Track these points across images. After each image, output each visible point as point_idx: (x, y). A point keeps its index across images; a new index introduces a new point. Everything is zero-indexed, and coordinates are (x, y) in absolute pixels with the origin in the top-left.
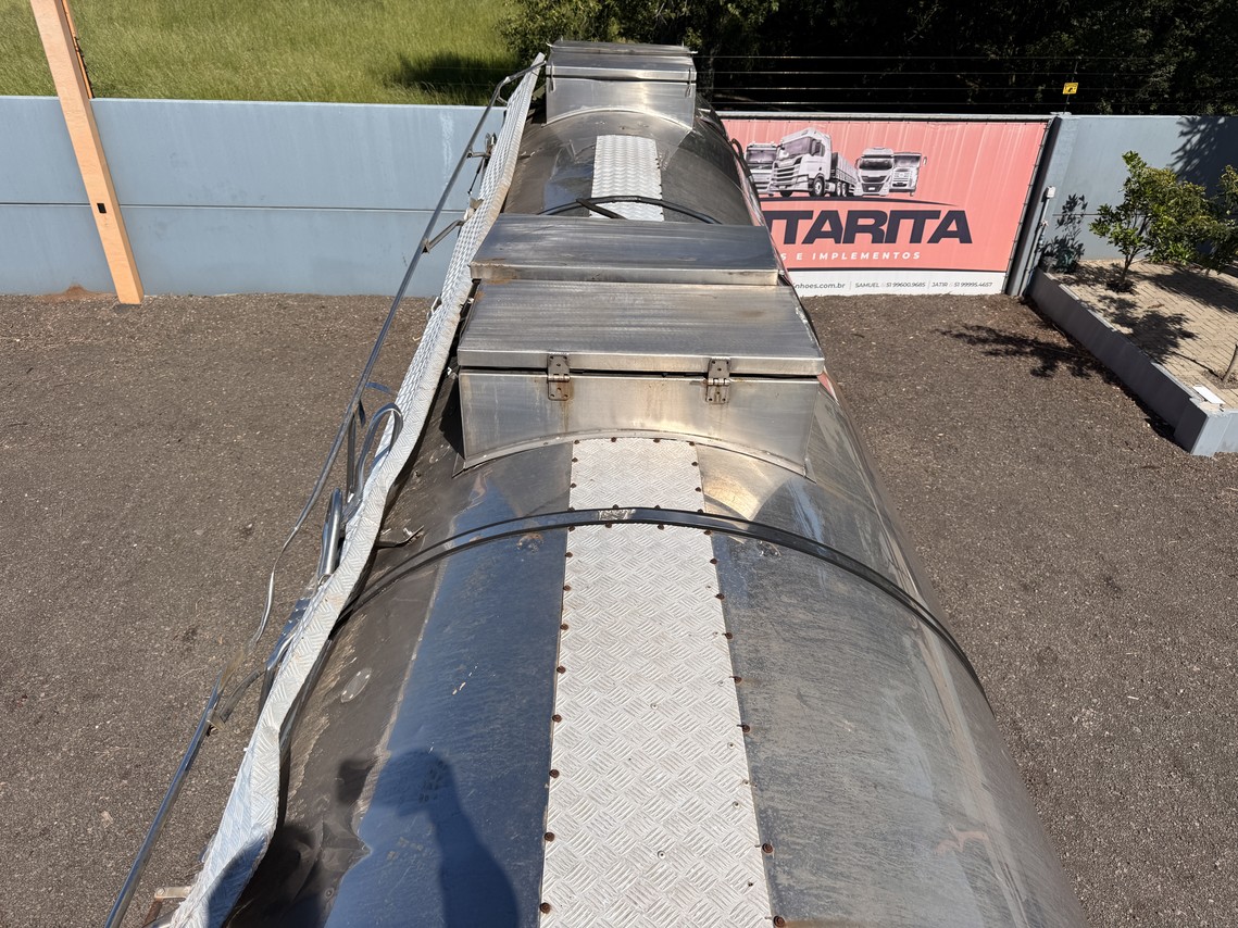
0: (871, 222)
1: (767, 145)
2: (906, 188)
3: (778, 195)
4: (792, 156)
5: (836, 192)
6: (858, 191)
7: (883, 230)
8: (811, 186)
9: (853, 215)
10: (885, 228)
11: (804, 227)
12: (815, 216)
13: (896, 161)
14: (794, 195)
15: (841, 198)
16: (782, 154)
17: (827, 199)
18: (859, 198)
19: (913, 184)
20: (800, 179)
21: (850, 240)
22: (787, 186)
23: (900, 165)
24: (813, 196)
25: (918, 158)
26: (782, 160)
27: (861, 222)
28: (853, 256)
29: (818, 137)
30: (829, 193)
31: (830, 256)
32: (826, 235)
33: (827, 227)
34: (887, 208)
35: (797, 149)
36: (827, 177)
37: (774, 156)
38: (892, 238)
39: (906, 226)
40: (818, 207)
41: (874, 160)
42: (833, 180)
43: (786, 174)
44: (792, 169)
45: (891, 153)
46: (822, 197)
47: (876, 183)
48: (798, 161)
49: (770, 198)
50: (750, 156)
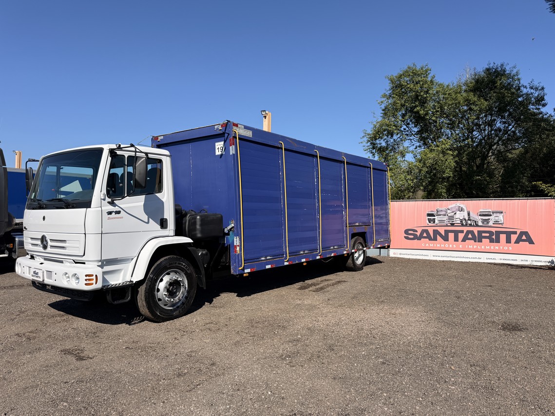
0: (488, 235)
1: (443, 209)
2: (500, 223)
3: (450, 225)
4: (453, 212)
5: (471, 224)
6: (480, 224)
7: (494, 238)
8: (461, 222)
9: (480, 232)
10: (494, 237)
11: (461, 236)
12: (465, 232)
13: (493, 214)
14: (455, 225)
15: (474, 226)
16: (449, 211)
17: (468, 226)
18: (481, 226)
19: (502, 222)
20: (457, 220)
21: (480, 241)
22: (453, 222)
23: (495, 215)
24: (463, 225)
25: (502, 212)
26: (449, 213)
27: (483, 235)
28: (483, 247)
29: (461, 206)
30: (469, 224)
31: (473, 247)
32: (470, 239)
33: (470, 236)
34: (493, 230)
35: (454, 210)
36: (467, 219)
37: (446, 212)
38: (498, 241)
39: (503, 237)
40: (465, 229)
41: (484, 213)
42: (468, 220)
43: (451, 218)
44: (453, 216)
45: (490, 211)
46: (466, 225)
47: (487, 221)
48: (455, 214)
49: (447, 226)
50: (438, 212)
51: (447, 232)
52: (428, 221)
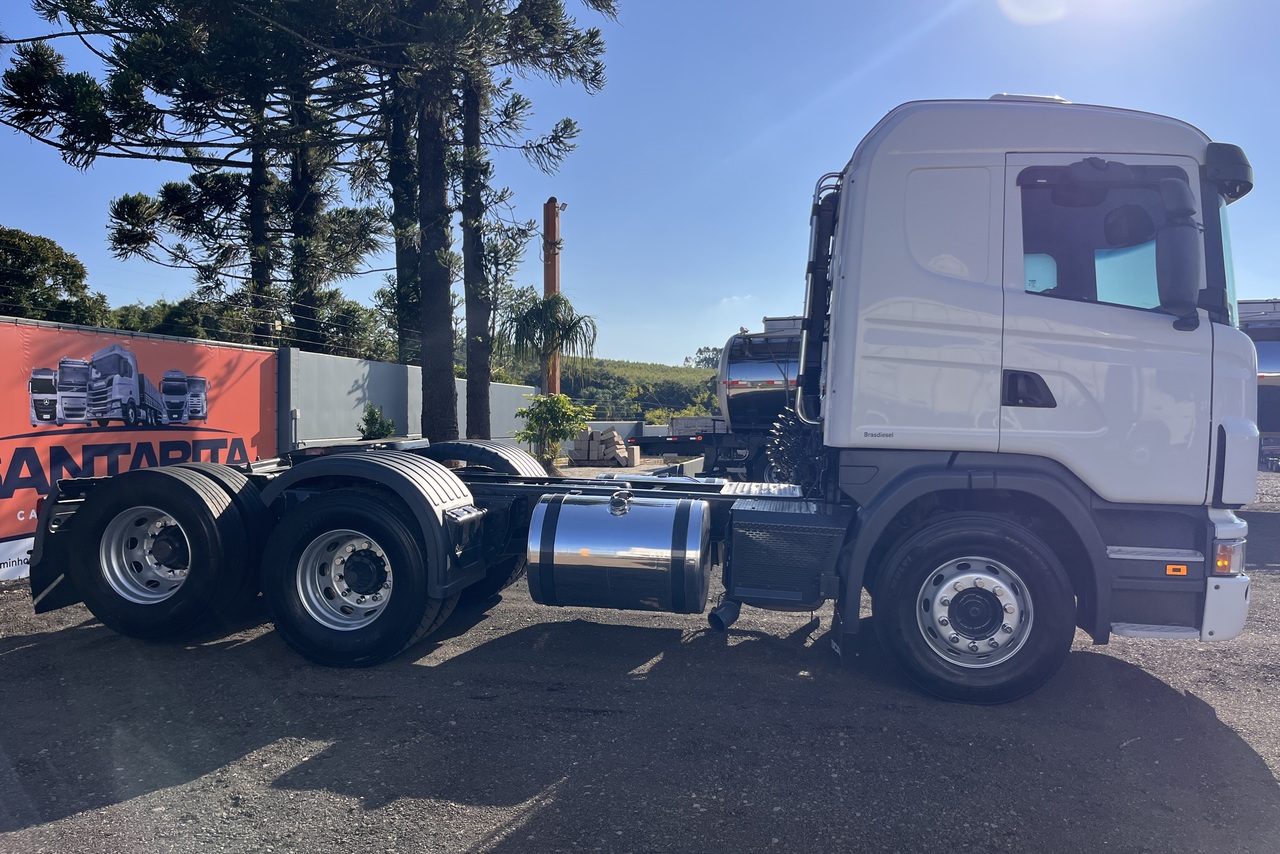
1: (79, 361)
2: (200, 414)
3: (95, 424)
4: (103, 377)
5: (147, 420)
6: (165, 419)
8: (125, 413)
9: (166, 447)
12: (133, 450)
13: (189, 386)
14: (111, 424)
15: (152, 427)
16: (94, 375)
17: (141, 429)
18: (166, 428)
19: (205, 411)
20: (114, 405)
22: (104, 412)
23: (193, 390)
24: (129, 426)
25: (203, 383)
26: (96, 380)
27: (172, 455)
29: (126, 355)
30: (142, 421)
33: (144, 463)
34: (189, 438)
35: (107, 367)
36: (137, 402)
37: (87, 375)
40: (133, 438)
41: (172, 383)
42: (139, 407)
43: (98, 397)
44: (106, 392)
45: (184, 375)
46: (136, 426)
47: (176, 409)
48: (110, 383)
49: (89, 430)
50: (63, 373)
51: (91, 451)
52: (34, 415)
